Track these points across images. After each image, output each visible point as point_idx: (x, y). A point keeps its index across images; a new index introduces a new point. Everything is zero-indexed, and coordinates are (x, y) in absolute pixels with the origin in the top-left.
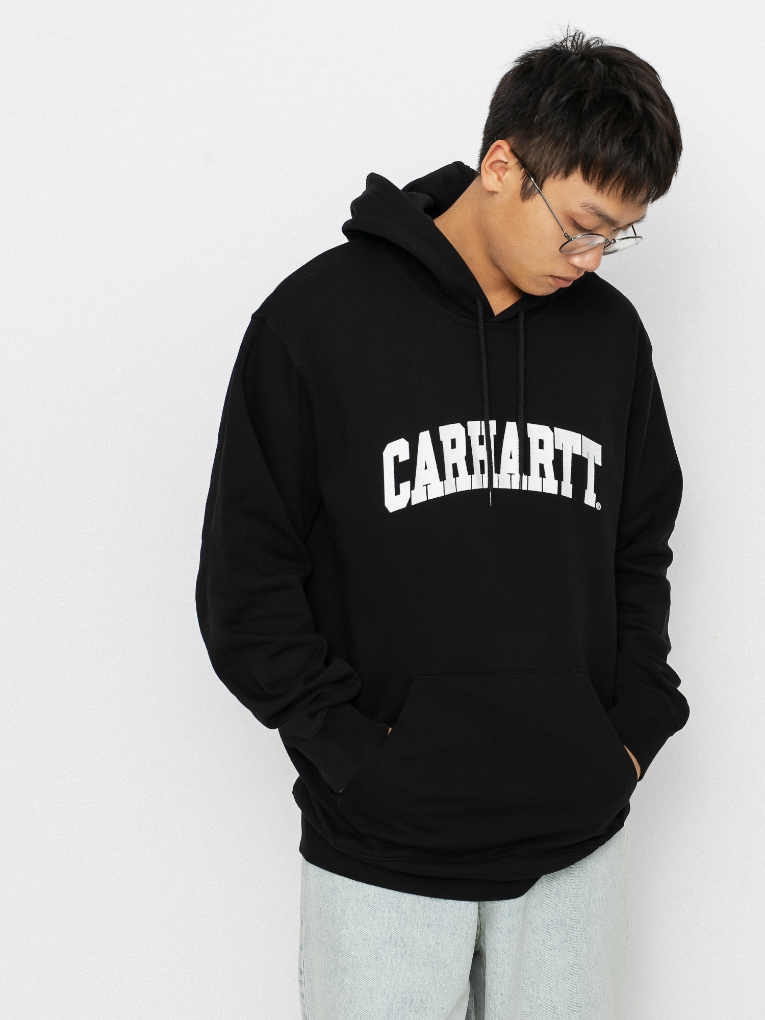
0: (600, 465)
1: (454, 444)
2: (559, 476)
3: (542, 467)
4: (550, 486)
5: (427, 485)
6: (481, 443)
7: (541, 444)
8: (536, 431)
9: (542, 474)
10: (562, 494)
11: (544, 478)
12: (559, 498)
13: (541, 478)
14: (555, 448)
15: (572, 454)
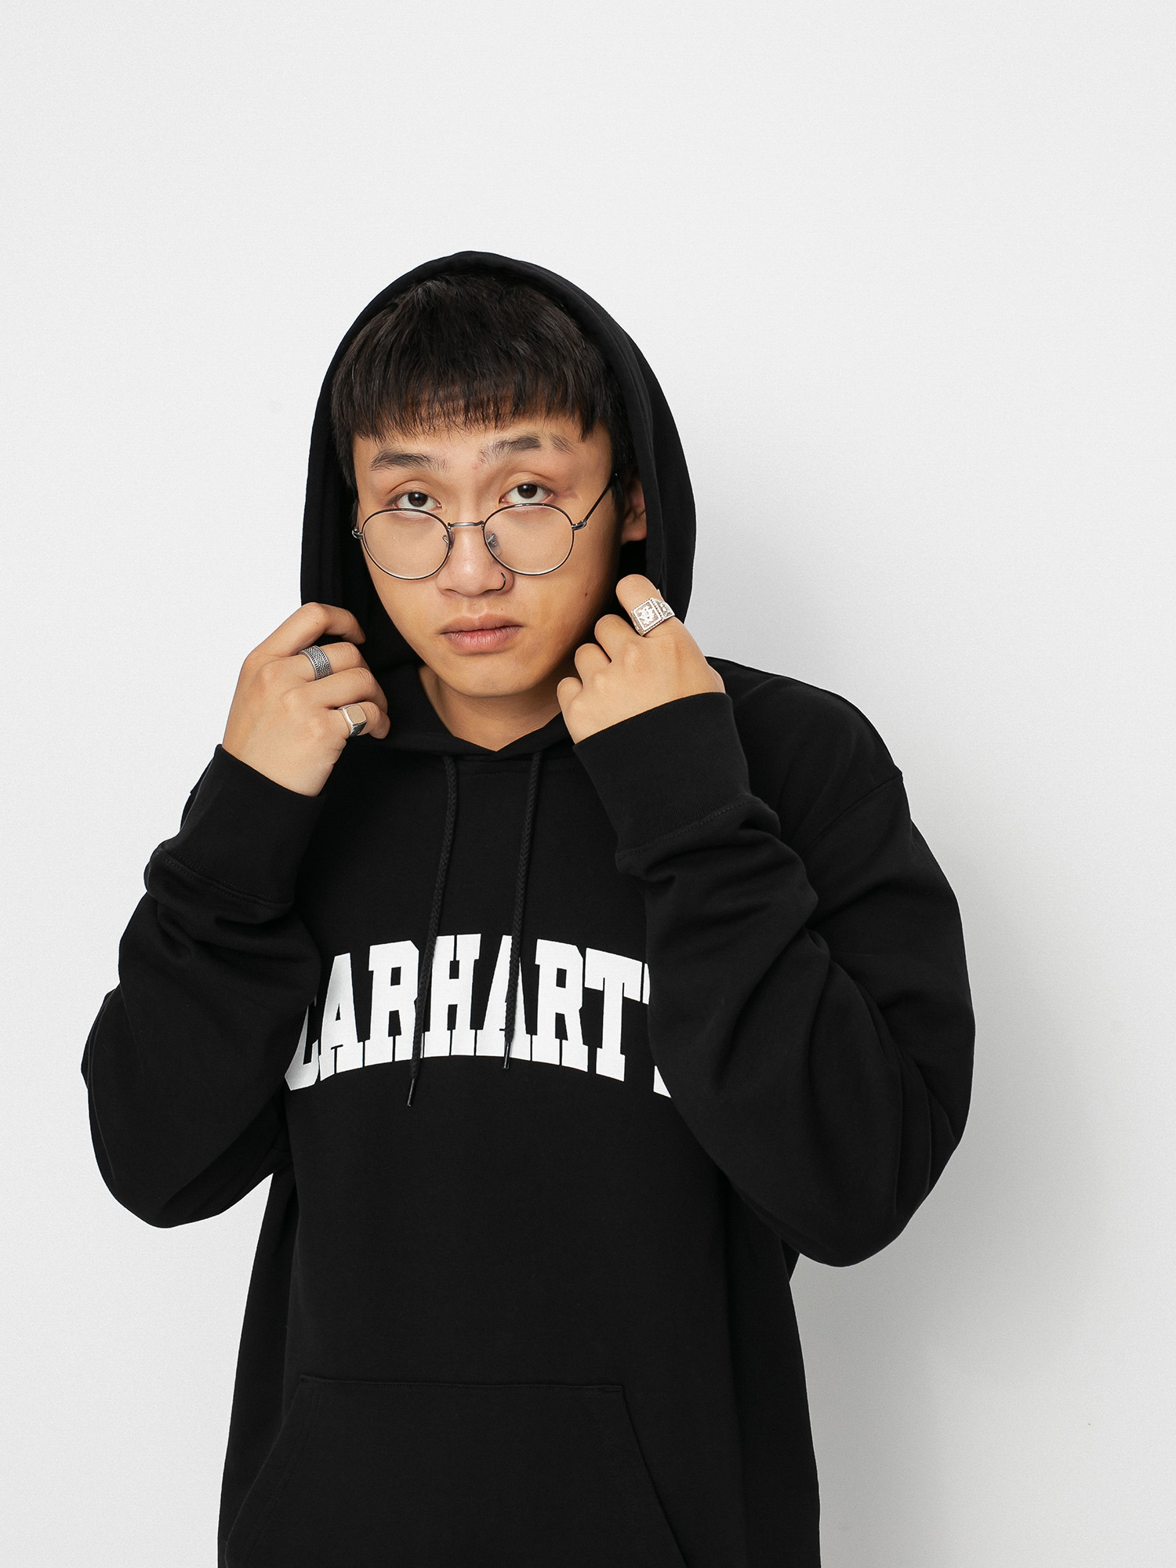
1: (396, 977)
2: (593, 1037)
3: (560, 1019)
4: (575, 1056)
5: (336, 1048)
6: (454, 974)
7: (561, 978)
8: (551, 954)
9: (561, 1033)
10: (599, 1071)
11: (564, 1041)
12: (591, 1078)
13: (558, 1040)
14: (587, 986)
15: (623, 998)
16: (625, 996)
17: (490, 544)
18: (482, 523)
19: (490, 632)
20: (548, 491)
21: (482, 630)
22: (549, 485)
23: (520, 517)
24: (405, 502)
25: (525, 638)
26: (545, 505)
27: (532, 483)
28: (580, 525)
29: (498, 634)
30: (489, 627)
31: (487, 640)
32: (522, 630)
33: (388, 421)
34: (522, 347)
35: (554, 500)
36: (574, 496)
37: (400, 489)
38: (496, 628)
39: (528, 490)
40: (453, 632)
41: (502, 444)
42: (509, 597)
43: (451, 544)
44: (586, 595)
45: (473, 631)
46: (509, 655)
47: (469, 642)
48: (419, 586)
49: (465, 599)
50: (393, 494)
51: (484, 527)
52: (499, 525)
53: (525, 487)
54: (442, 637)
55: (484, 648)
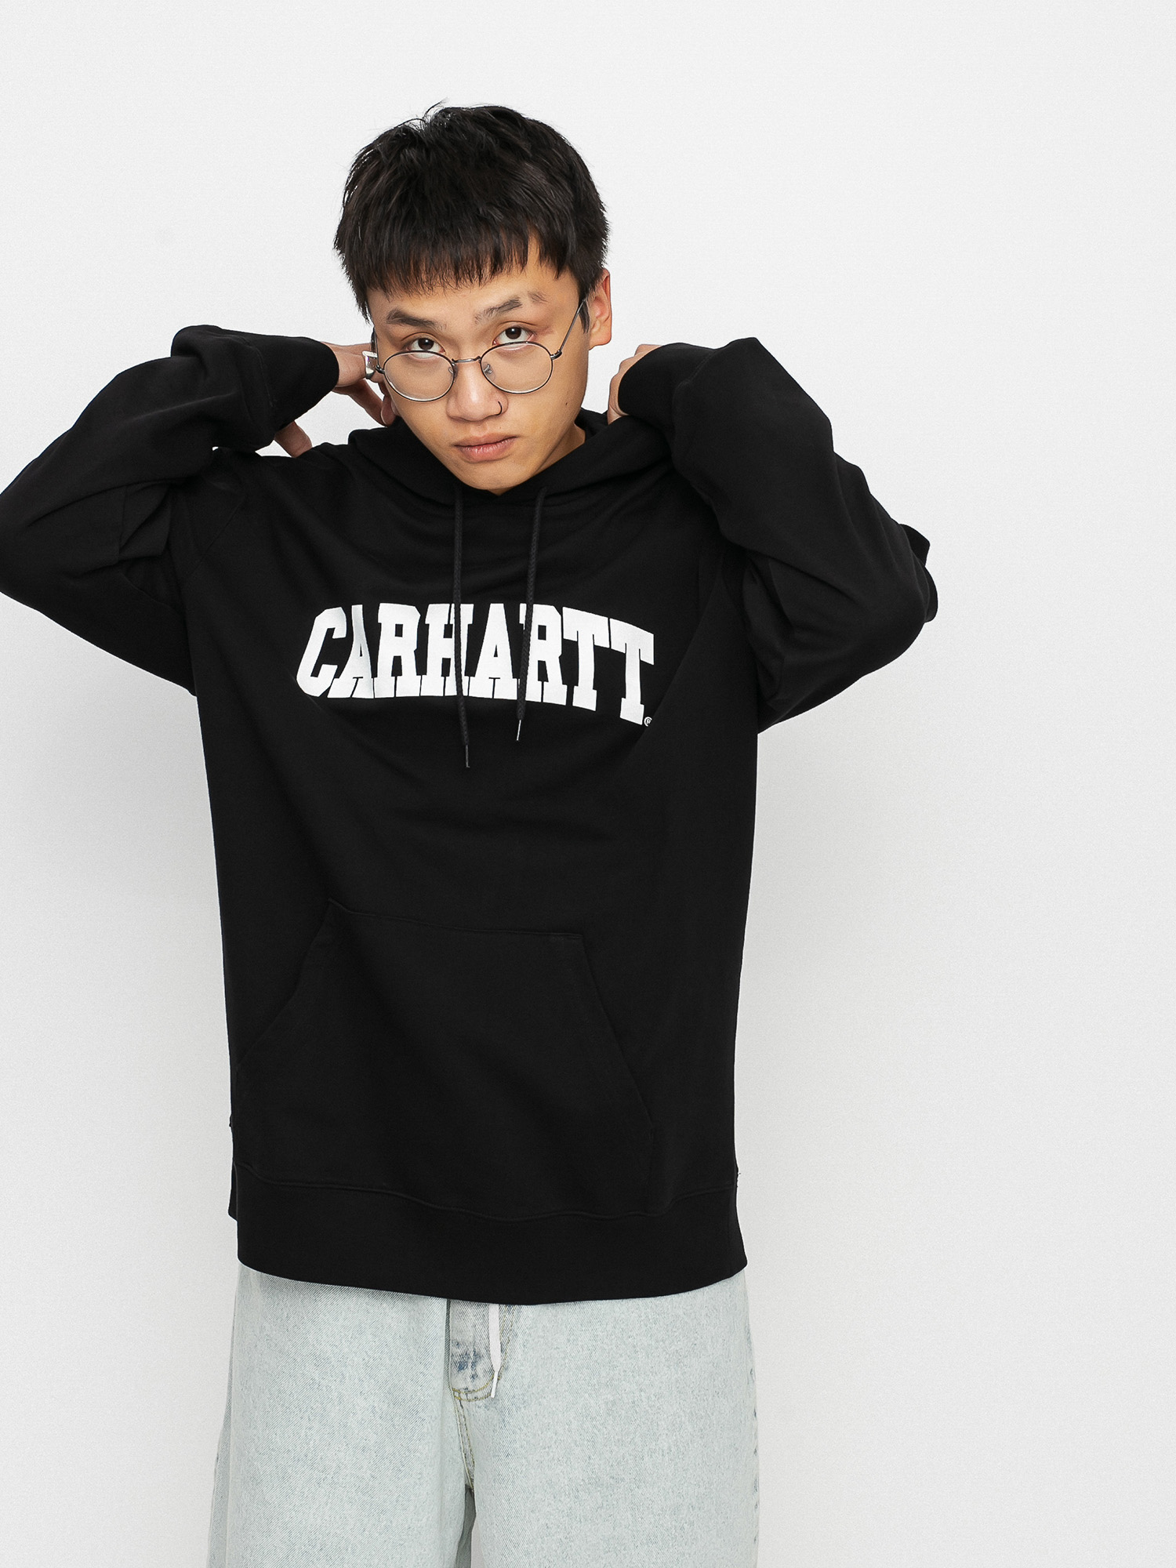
0: (652, 662)
1: (398, 630)
2: (570, 677)
3: (543, 666)
4: (555, 693)
6: (447, 633)
7: (542, 632)
9: (543, 676)
10: (575, 704)
11: (545, 683)
12: (569, 711)
13: (540, 683)
14: (564, 637)
15: (594, 646)
16: (596, 644)
17: (487, 373)
18: (480, 358)
19: (493, 445)
20: (530, 332)
21: (488, 444)
22: (529, 326)
23: (507, 356)
24: (416, 346)
26: (529, 342)
27: (517, 327)
28: (559, 354)
29: (499, 446)
30: (491, 441)
31: (491, 451)
32: (518, 440)
33: (395, 282)
35: (535, 338)
38: (496, 441)
39: (514, 333)
41: (491, 310)
43: (455, 374)
45: (480, 445)
46: (509, 459)
47: (477, 454)
49: (471, 423)
51: (480, 362)
52: (493, 359)
53: (513, 330)
54: (455, 449)
55: (490, 456)
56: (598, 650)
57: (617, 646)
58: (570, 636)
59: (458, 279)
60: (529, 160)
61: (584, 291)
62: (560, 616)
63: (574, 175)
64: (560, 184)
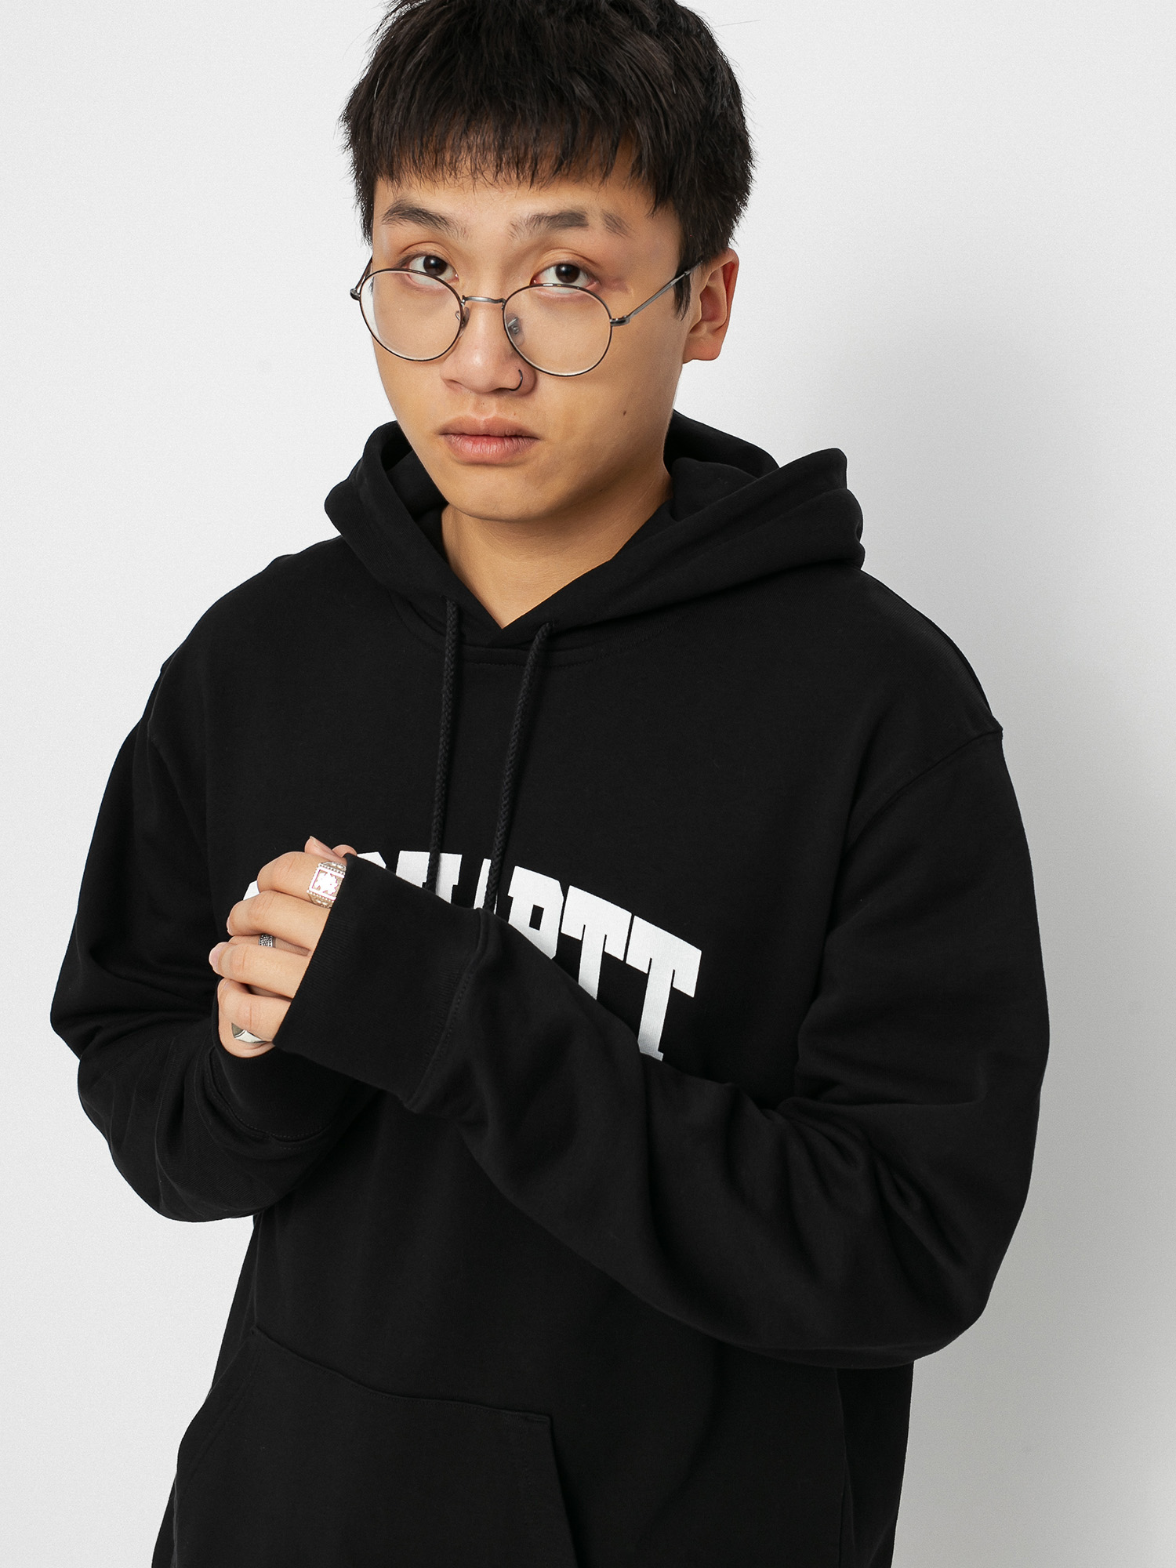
7: (536, 917)
8: (529, 885)
14: (562, 932)
15: (604, 952)
17: (512, 329)
18: (503, 301)
19: (498, 439)
20: (592, 277)
21: (487, 436)
22: (593, 268)
23: (549, 303)
25: (540, 453)
26: (588, 293)
27: (572, 263)
29: (507, 443)
30: (497, 433)
31: (492, 449)
32: (539, 444)
34: (581, 89)
35: (597, 289)
36: (626, 290)
37: (412, 250)
38: (506, 436)
39: (568, 273)
40: (454, 434)
41: (539, 218)
42: (526, 401)
43: (464, 321)
44: (625, 413)
45: (477, 436)
46: (518, 472)
47: (470, 448)
48: (422, 370)
49: (473, 395)
50: (404, 255)
51: (504, 307)
52: (524, 305)
53: (563, 267)
54: (442, 439)
55: (487, 458)
56: (607, 960)
57: (637, 961)
58: (572, 931)
59: (499, 169)
60: (650, 33)
61: (689, 259)
62: (563, 897)
63: (714, 79)
64: (688, 79)
